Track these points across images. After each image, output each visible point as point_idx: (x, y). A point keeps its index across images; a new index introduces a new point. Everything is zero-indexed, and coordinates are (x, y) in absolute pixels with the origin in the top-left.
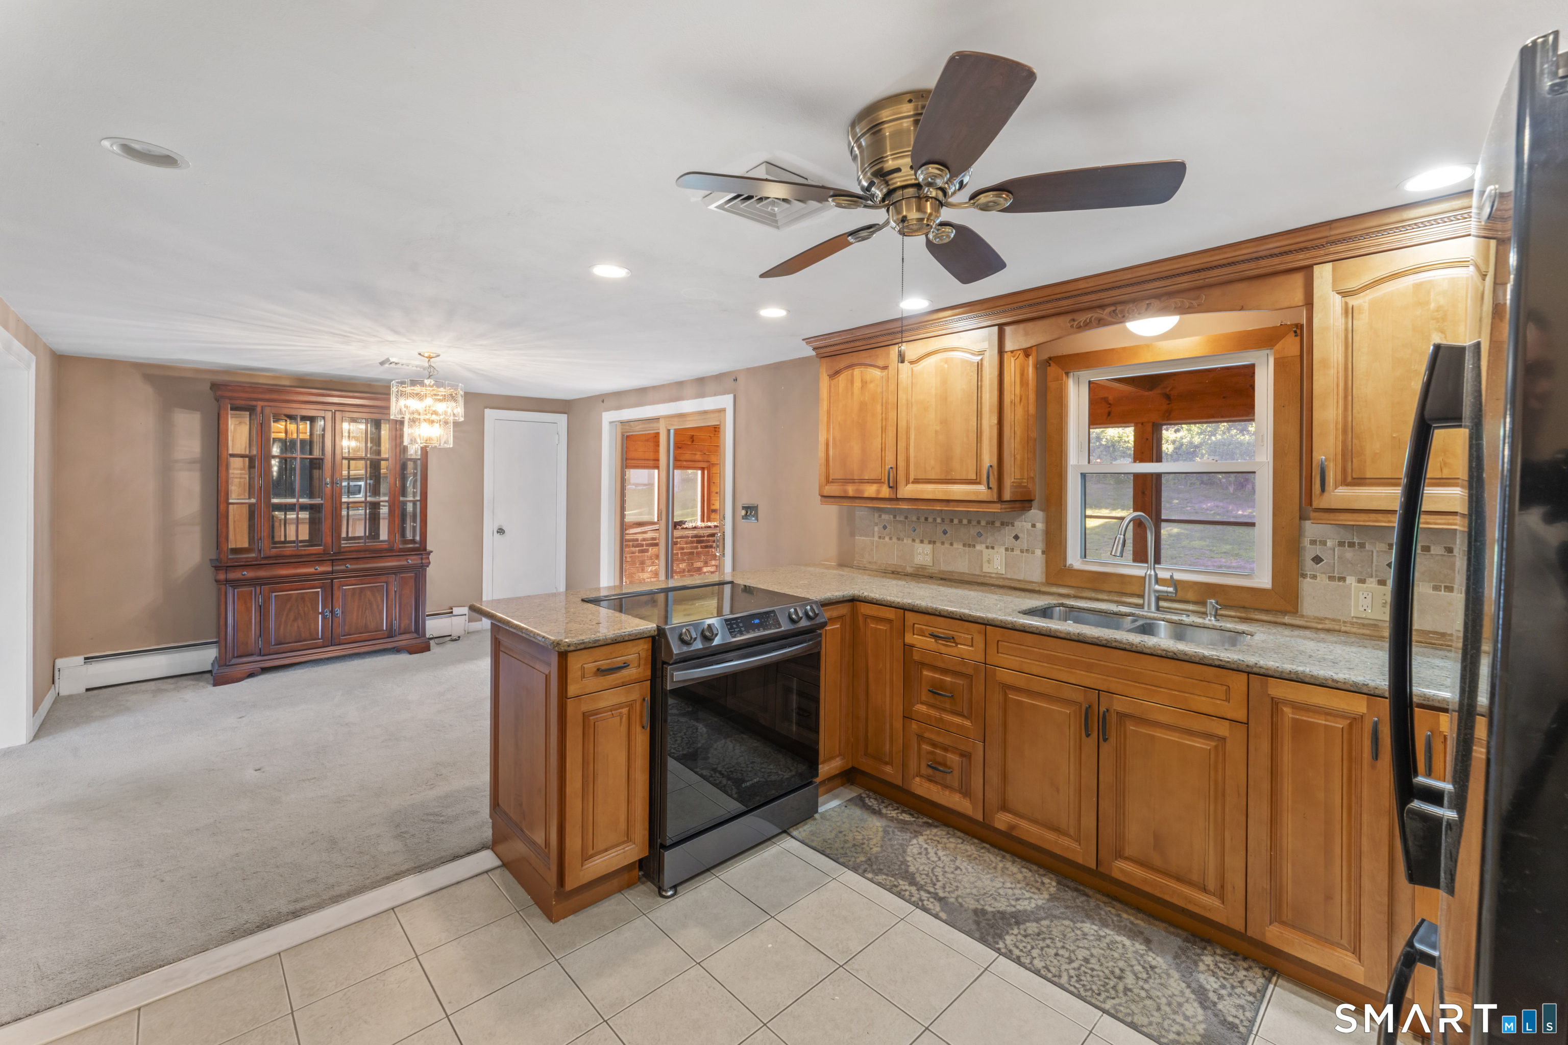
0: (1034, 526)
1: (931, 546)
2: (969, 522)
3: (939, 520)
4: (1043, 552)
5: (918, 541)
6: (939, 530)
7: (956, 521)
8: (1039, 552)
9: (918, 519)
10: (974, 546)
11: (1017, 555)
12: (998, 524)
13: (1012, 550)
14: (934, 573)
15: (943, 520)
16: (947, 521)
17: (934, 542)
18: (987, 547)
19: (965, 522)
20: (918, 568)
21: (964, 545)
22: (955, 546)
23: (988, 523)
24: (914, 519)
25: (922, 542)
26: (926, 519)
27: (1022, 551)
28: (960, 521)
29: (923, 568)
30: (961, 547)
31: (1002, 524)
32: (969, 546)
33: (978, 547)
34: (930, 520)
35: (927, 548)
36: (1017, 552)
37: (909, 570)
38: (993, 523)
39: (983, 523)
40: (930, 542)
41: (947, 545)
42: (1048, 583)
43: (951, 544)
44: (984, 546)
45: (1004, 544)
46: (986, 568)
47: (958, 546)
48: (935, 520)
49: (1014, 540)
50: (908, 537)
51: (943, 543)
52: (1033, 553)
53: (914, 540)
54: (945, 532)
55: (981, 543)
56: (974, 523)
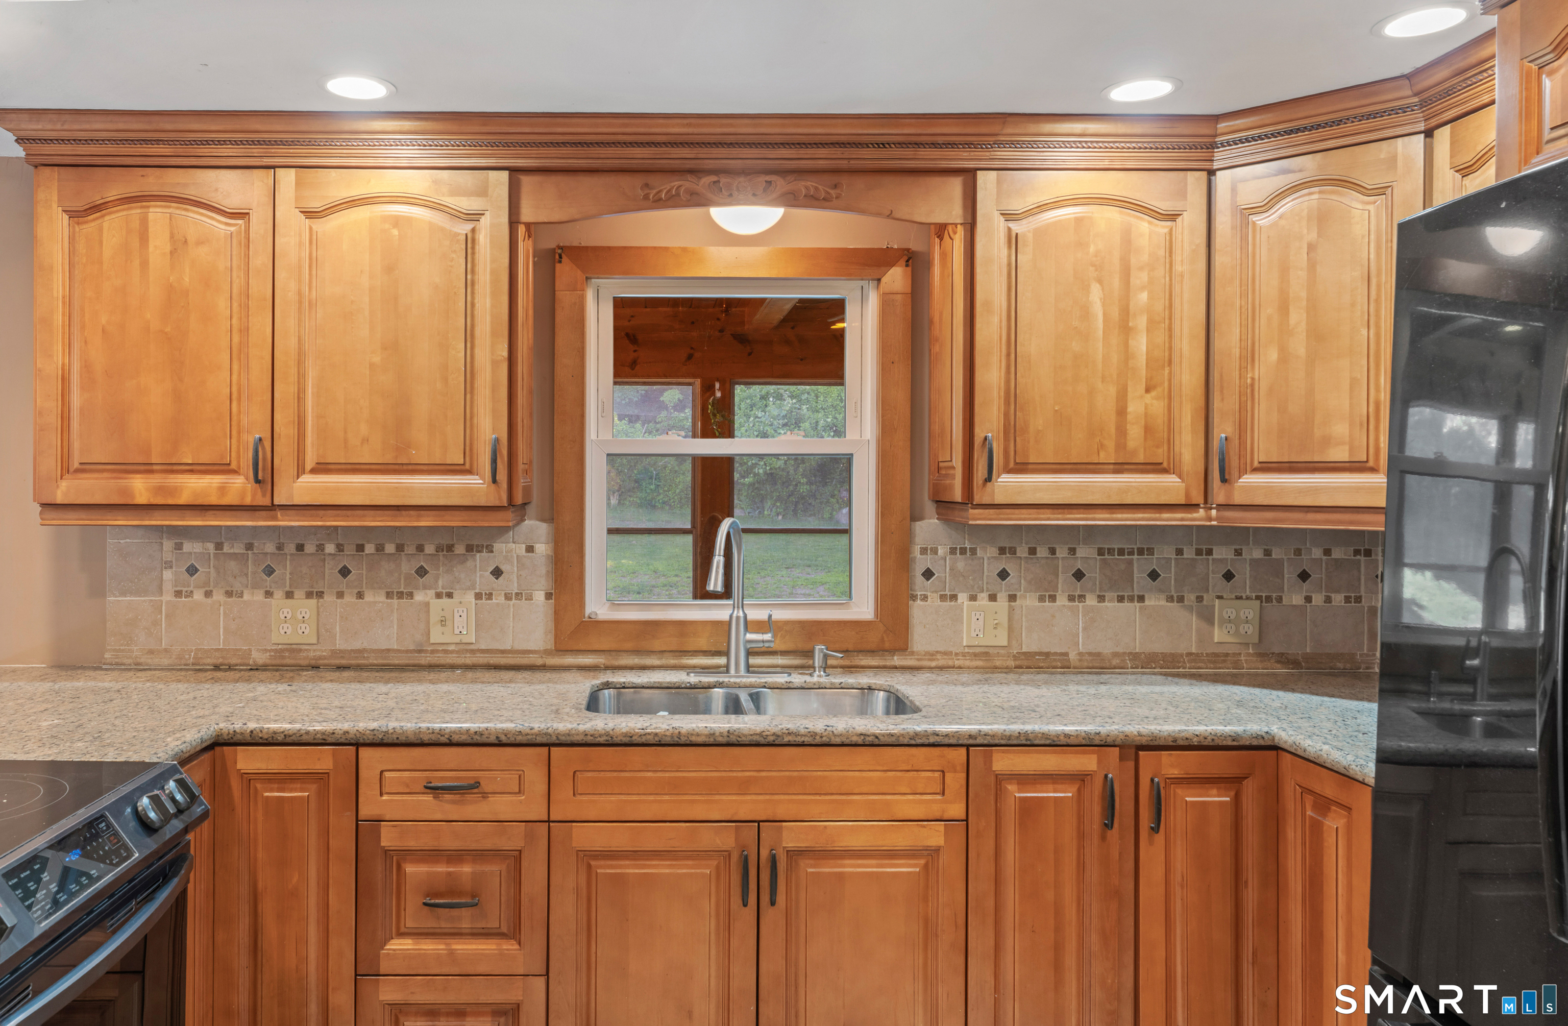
0: (530, 549)
1: (313, 602)
2: (400, 548)
3: (330, 548)
4: (548, 596)
5: (279, 594)
6: (331, 569)
7: (370, 549)
8: (539, 596)
9: (280, 547)
10: (411, 595)
11: (498, 604)
12: (460, 549)
13: (490, 596)
14: (320, 658)
15: (340, 548)
16: (350, 550)
17: (320, 595)
18: (439, 596)
19: (390, 548)
20: (282, 651)
21: (389, 595)
22: (369, 597)
23: (439, 549)
24: (270, 548)
25: (289, 595)
26: (300, 548)
27: (508, 597)
28: (380, 548)
29: (294, 649)
30: (382, 598)
31: (469, 548)
32: (400, 595)
33: (419, 597)
34: (310, 548)
35: (305, 608)
36: (498, 599)
37: (259, 657)
38: (450, 548)
39: (430, 549)
40: (309, 595)
41: (349, 598)
42: (560, 649)
43: (360, 595)
44: (431, 593)
45: (472, 587)
46: (437, 636)
47: (376, 598)
48: (321, 548)
49: (492, 578)
50: (255, 586)
51: (340, 595)
52: (529, 598)
53: (269, 594)
54: (345, 572)
55: (425, 587)
56: (410, 549)
